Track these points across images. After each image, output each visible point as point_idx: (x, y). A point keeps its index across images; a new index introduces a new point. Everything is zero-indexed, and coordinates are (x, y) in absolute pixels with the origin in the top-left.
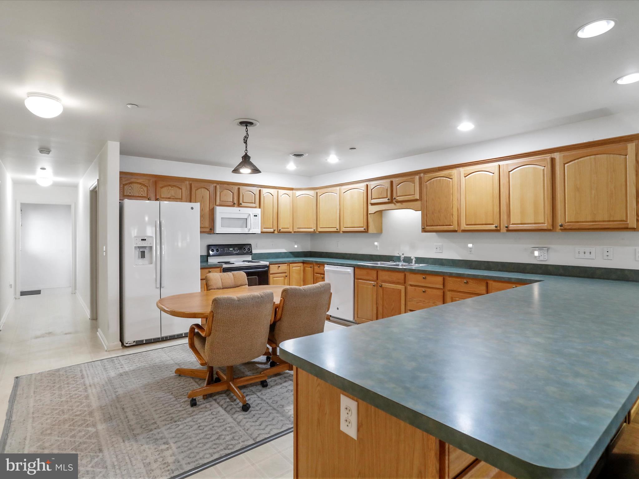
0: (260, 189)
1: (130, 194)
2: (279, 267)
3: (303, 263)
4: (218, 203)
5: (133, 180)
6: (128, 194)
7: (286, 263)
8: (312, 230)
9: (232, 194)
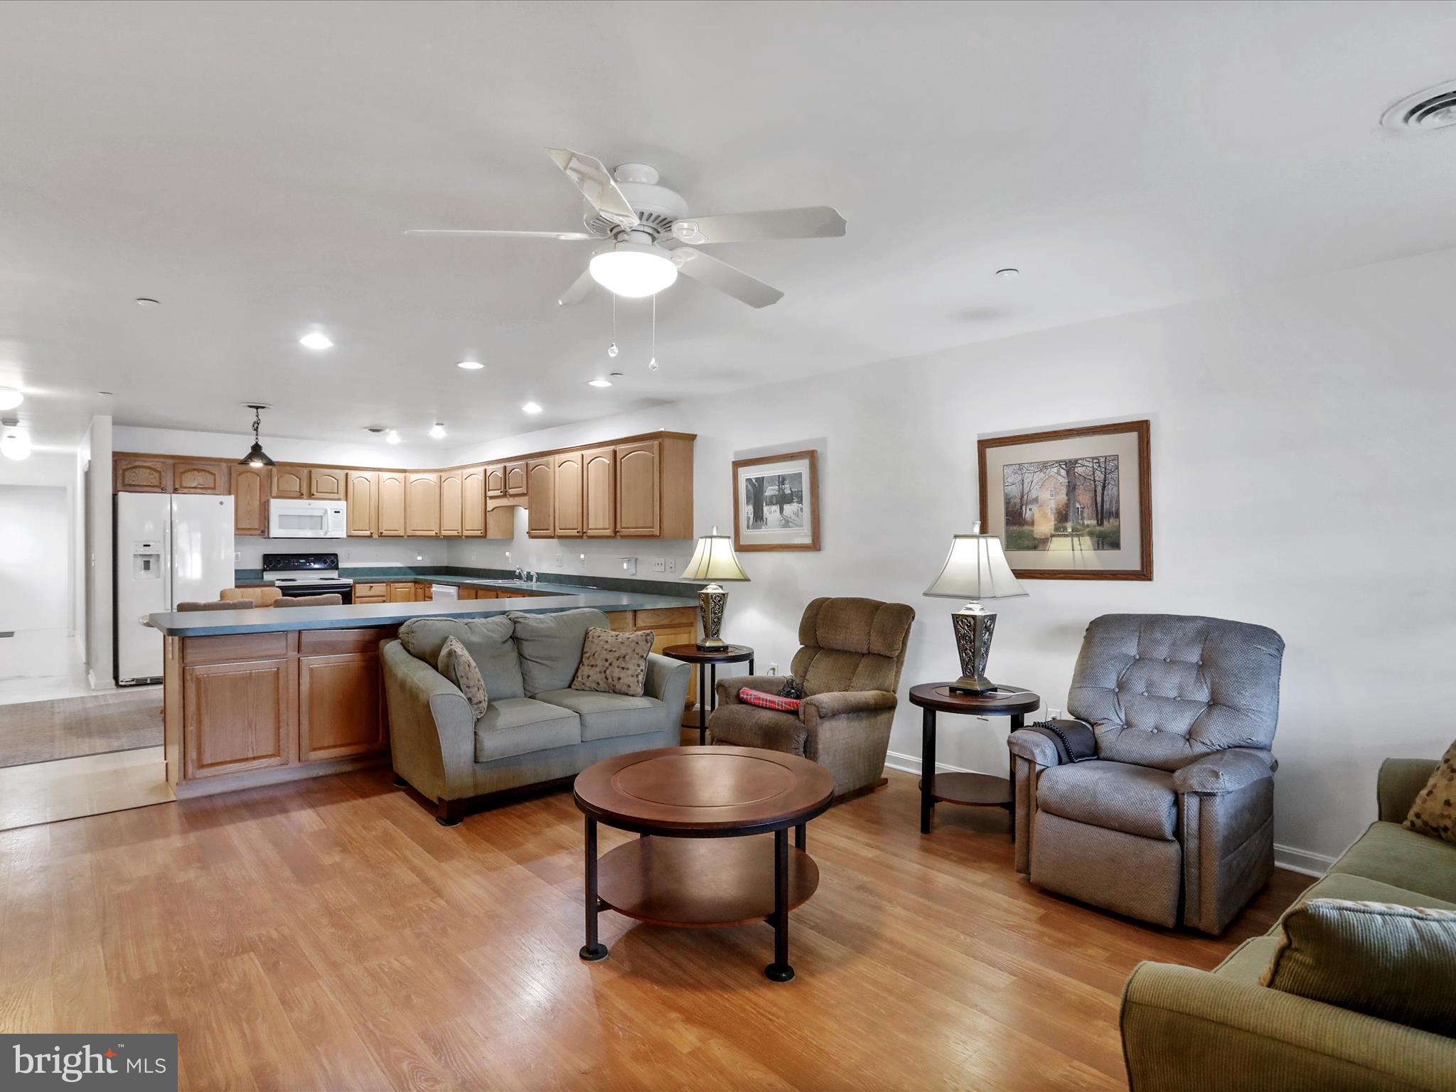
0: (346, 471)
1: (133, 483)
2: (372, 587)
3: (415, 582)
4: (274, 494)
5: (137, 463)
6: (131, 482)
7: (384, 582)
8: (433, 533)
9: (298, 480)
